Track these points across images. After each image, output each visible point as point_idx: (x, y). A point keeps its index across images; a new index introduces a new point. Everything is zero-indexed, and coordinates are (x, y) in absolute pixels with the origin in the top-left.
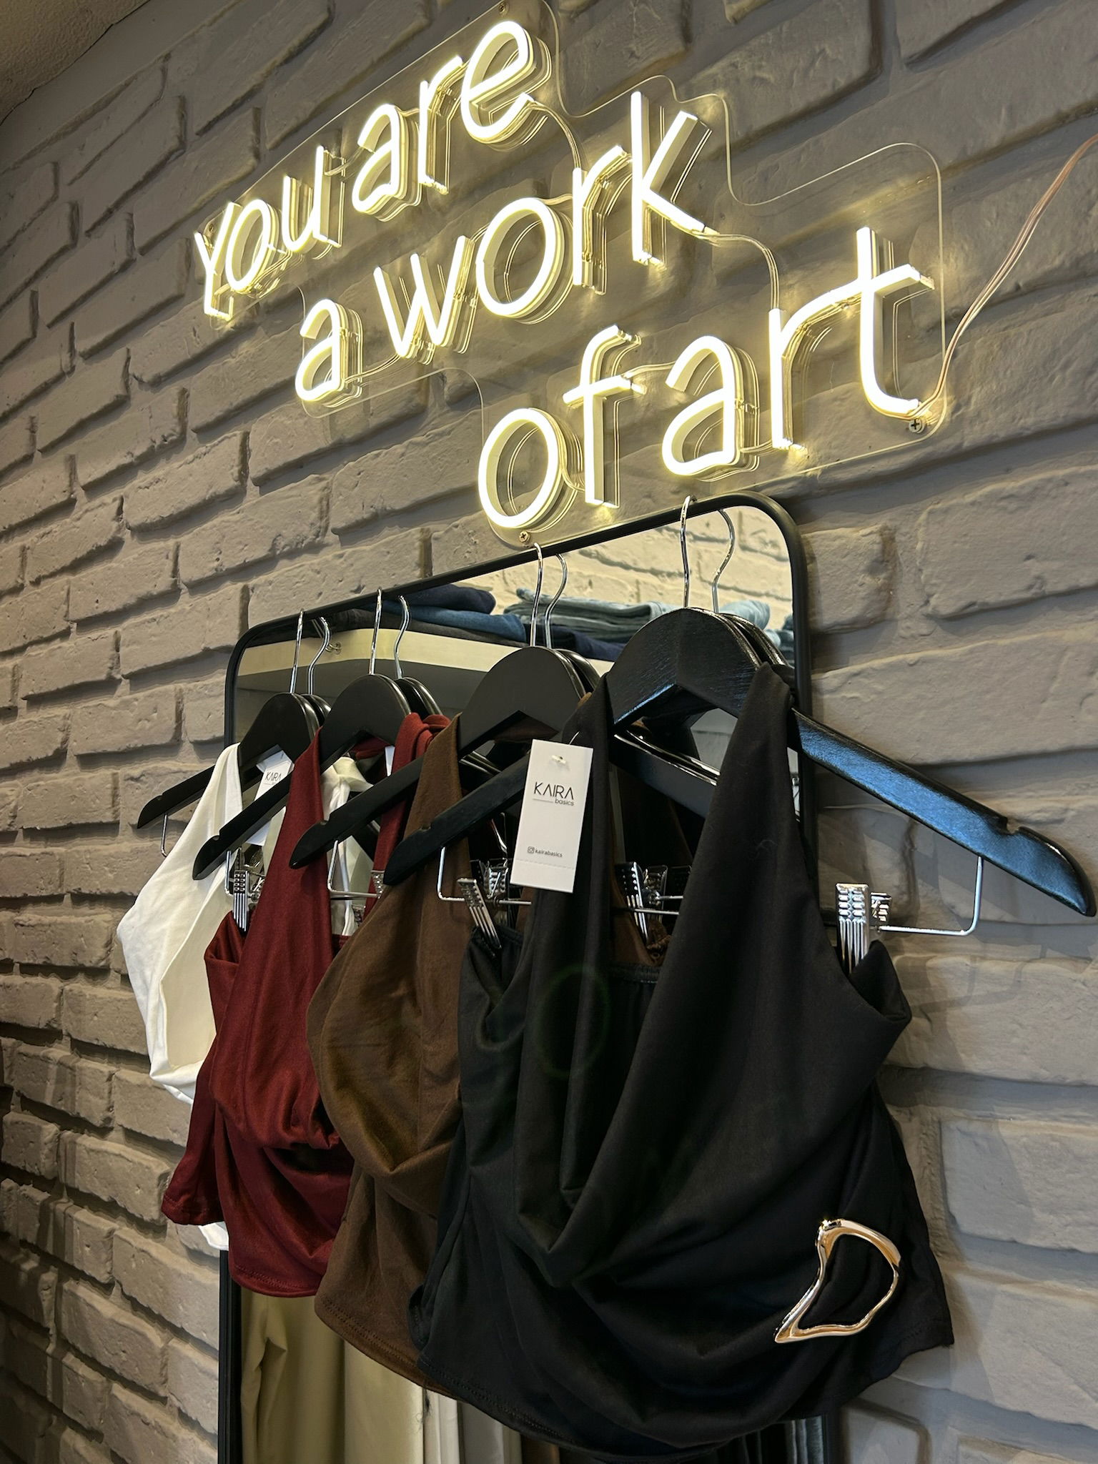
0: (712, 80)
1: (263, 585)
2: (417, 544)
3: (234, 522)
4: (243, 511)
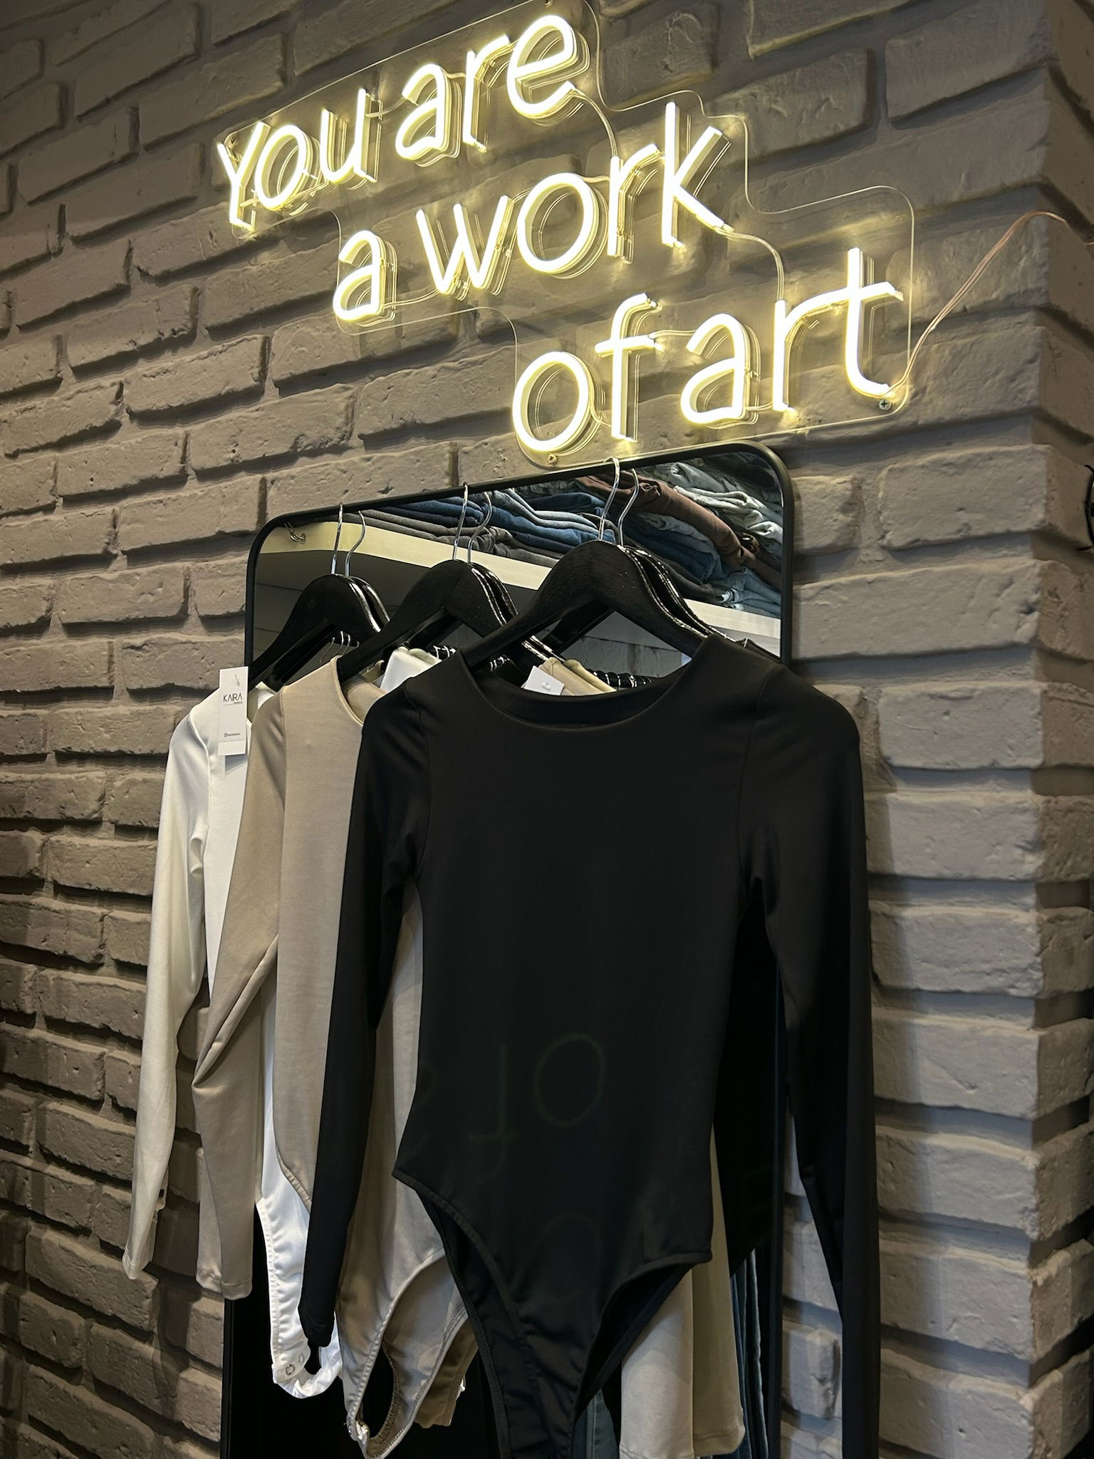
0: (734, 104)
1: (284, 479)
2: (447, 456)
3: (253, 419)
4: (263, 409)
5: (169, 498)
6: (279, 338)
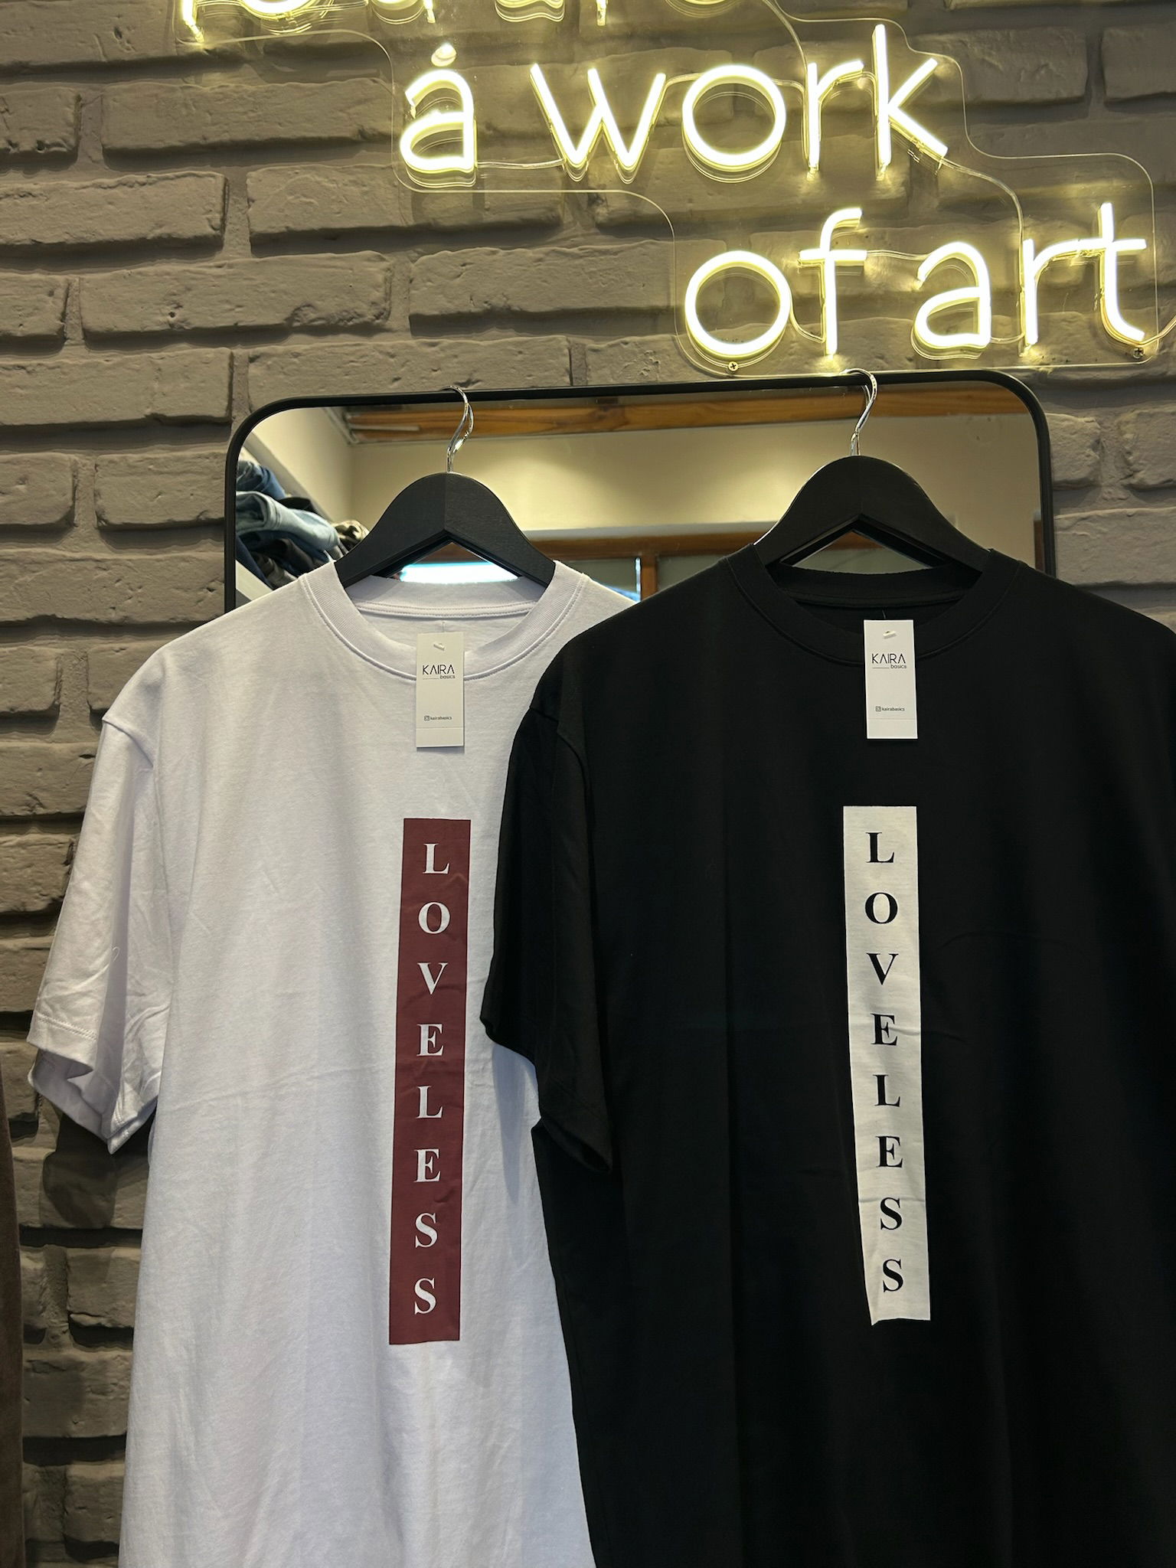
2: (565, 352)
3: (214, 276)
4: (230, 266)
5: (39, 364)
6: (260, 181)
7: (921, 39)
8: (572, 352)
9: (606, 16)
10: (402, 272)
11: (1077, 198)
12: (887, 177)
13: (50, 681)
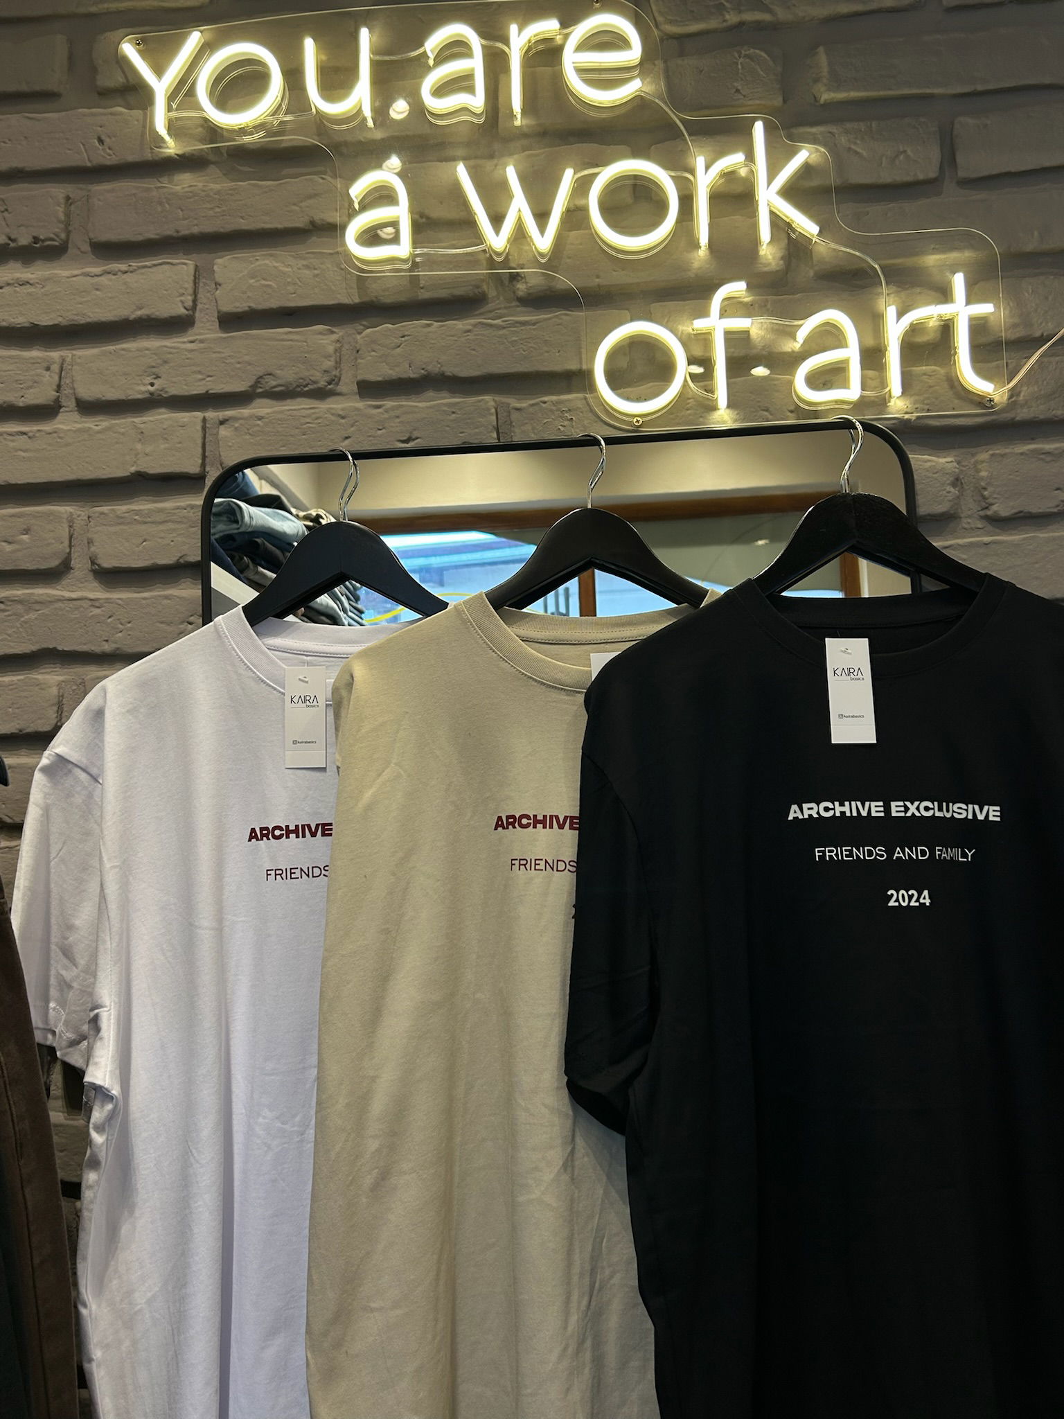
2: (492, 410)
3: (186, 350)
4: (202, 341)
5: (39, 431)
6: (225, 267)
7: (794, 131)
8: (499, 410)
9: (521, 118)
10: (349, 343)
11: (933, 266)
12: (768, 253)
13: (53, 705)
